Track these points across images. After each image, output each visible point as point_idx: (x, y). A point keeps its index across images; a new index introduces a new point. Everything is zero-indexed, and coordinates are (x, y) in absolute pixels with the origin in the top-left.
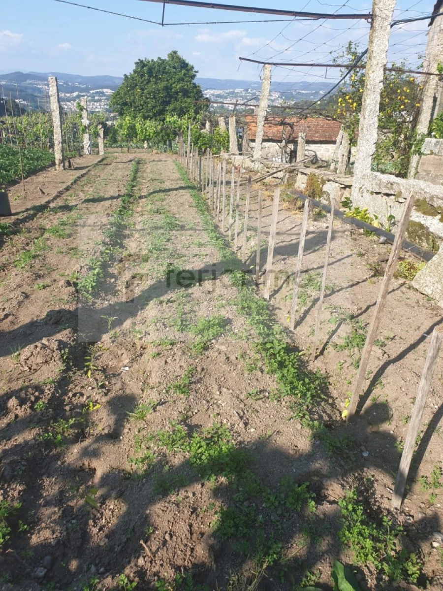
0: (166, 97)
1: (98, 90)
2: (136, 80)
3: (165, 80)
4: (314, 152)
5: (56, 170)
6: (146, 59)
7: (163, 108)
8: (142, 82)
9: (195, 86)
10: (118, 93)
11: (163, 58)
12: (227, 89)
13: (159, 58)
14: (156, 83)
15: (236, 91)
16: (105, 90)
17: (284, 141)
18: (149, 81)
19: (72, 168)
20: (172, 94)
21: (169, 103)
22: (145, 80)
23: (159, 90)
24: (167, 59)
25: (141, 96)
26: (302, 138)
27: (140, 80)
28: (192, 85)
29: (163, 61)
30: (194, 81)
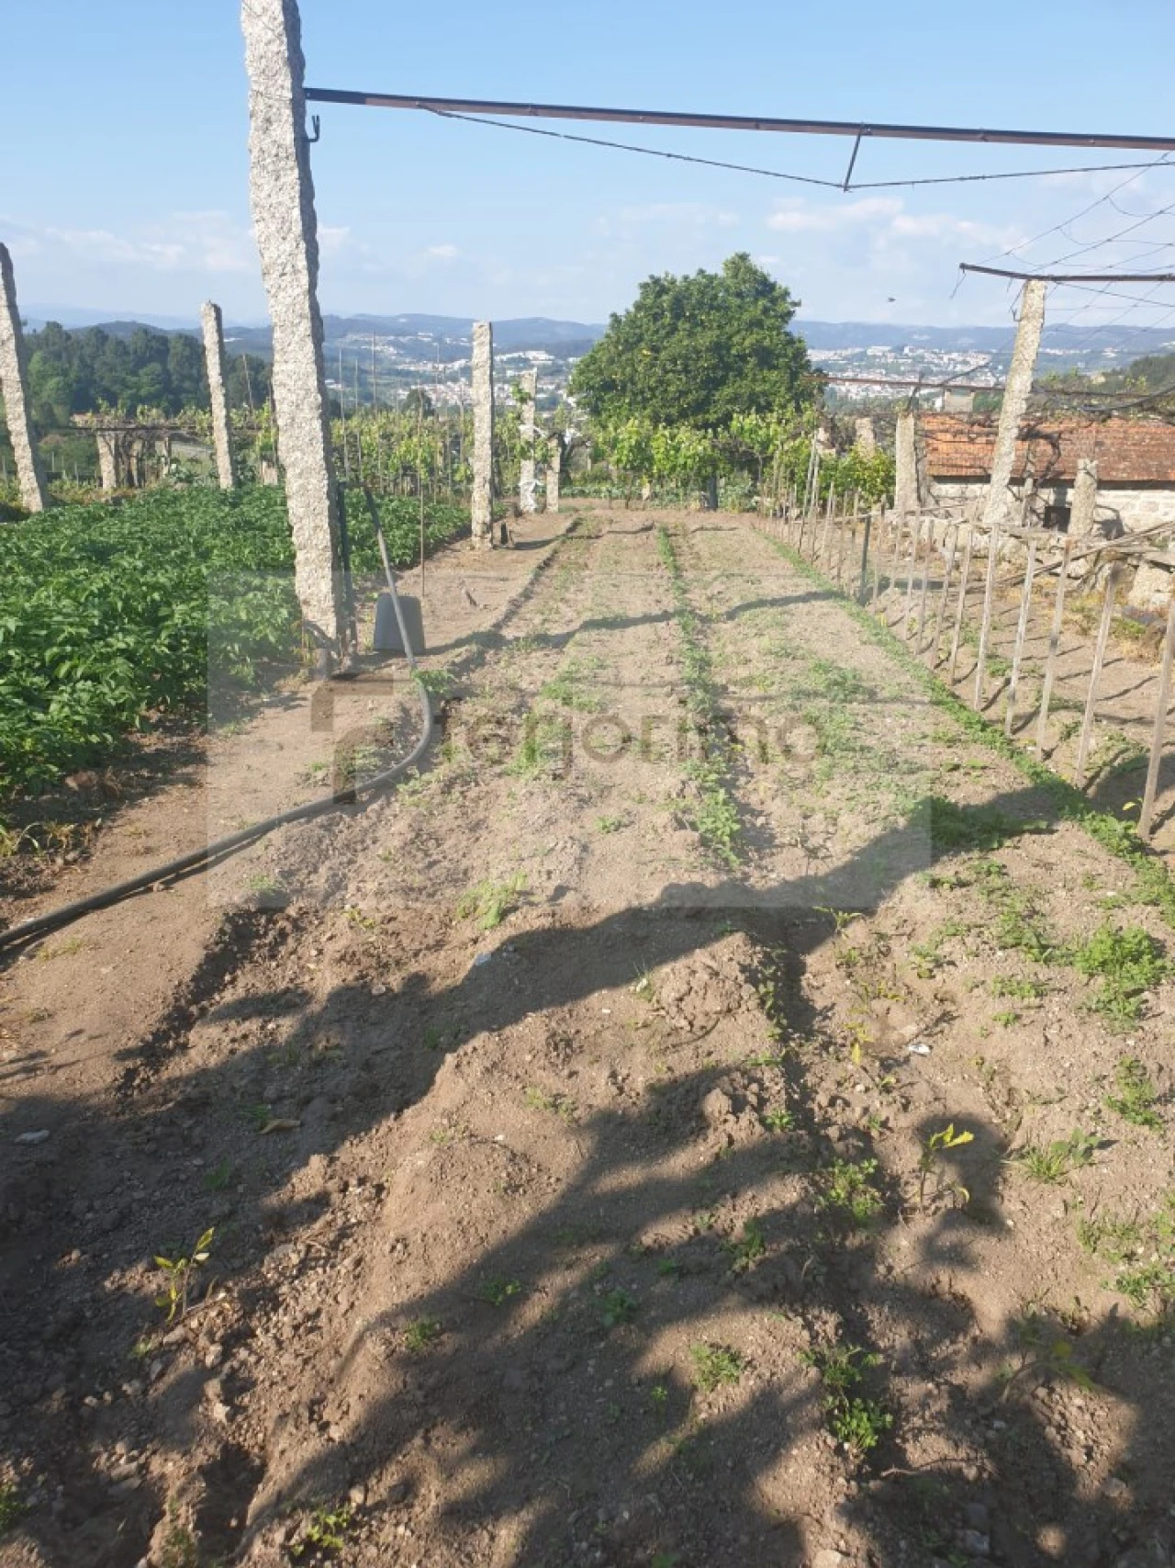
0: (715, 368)
1: (516, 355)
2: (640, 327)
3: (715, 325)
4: (1114, 511)
5: (473, 548)
6: (667, 274)
7: (707, 397)
8: (657, 332)
9: (791, 342)
10: (593, 360)
11: (710, 271)
12: (846, 348)
13: (701, 272)
14: (691, 334)
15: (870, 352)
16: (531, 354)
17: (1029, 482)
18: (674, 329)
19: (510, 544)
20: (731, 360)
21: (721, 382)
22: (663, 327)
23: (698, 352)
24: (721, 273)
25: (653, 366)
26: (1088, 473)
27: (653, 328)
28: (782, 337)
29: (711, 278)
30: (788, 328)
